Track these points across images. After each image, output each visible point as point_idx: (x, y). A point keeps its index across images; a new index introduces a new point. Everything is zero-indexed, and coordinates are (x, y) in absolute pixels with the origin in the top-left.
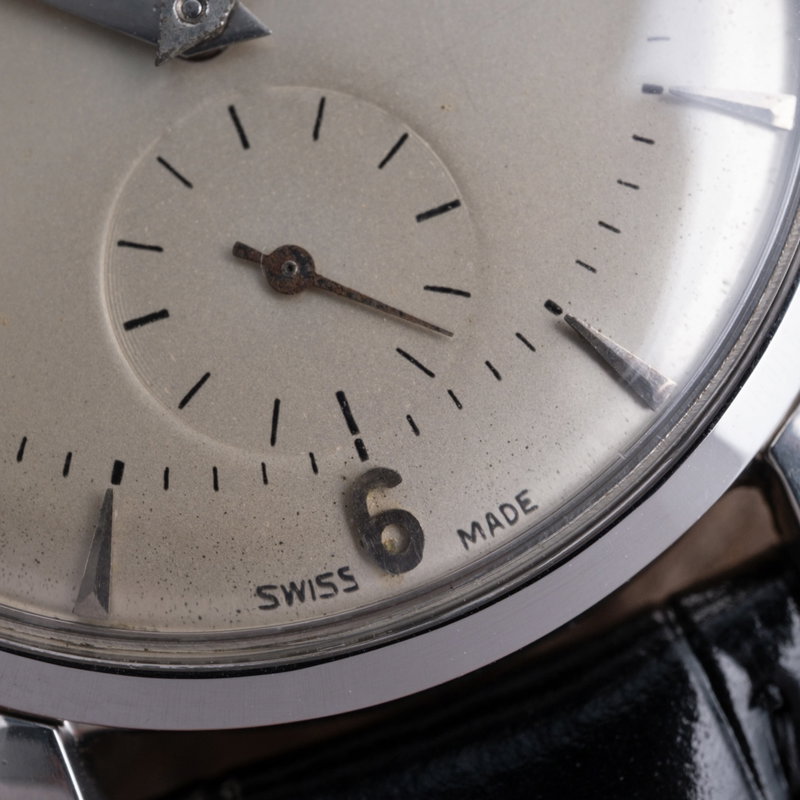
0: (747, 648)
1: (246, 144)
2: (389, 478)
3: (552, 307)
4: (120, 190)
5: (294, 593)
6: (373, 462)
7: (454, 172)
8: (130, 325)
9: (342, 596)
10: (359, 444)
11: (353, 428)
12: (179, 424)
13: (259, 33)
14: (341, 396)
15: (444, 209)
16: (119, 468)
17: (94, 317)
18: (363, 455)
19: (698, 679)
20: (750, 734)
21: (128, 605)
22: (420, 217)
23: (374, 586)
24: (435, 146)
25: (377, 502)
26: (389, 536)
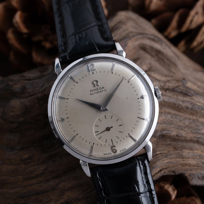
0: (142, 160)
1: (106, 118)
2: (115, 147)
3: (129, 134)
4: (95, 121)
5: (106, 154)
6: (114, 145)
7: (122, 122)
8: (95, 132)
9: (110, 155)
10: (113, 143)
11: (112, 142)
12: (99, 140)
13: (108, 110)
14: (112, 139)
15: (121, 125)
16: (94, 143)
17: (93, 131)
18: (113, 144)
19: (138, 162)
20: (141, 167)
21: (94, 153)
22: (119, 126)
23: (113, 154)
24: (121, 120)
25: (114, 148)
26: (114, 151)
